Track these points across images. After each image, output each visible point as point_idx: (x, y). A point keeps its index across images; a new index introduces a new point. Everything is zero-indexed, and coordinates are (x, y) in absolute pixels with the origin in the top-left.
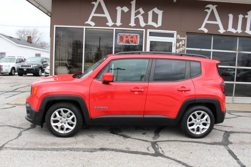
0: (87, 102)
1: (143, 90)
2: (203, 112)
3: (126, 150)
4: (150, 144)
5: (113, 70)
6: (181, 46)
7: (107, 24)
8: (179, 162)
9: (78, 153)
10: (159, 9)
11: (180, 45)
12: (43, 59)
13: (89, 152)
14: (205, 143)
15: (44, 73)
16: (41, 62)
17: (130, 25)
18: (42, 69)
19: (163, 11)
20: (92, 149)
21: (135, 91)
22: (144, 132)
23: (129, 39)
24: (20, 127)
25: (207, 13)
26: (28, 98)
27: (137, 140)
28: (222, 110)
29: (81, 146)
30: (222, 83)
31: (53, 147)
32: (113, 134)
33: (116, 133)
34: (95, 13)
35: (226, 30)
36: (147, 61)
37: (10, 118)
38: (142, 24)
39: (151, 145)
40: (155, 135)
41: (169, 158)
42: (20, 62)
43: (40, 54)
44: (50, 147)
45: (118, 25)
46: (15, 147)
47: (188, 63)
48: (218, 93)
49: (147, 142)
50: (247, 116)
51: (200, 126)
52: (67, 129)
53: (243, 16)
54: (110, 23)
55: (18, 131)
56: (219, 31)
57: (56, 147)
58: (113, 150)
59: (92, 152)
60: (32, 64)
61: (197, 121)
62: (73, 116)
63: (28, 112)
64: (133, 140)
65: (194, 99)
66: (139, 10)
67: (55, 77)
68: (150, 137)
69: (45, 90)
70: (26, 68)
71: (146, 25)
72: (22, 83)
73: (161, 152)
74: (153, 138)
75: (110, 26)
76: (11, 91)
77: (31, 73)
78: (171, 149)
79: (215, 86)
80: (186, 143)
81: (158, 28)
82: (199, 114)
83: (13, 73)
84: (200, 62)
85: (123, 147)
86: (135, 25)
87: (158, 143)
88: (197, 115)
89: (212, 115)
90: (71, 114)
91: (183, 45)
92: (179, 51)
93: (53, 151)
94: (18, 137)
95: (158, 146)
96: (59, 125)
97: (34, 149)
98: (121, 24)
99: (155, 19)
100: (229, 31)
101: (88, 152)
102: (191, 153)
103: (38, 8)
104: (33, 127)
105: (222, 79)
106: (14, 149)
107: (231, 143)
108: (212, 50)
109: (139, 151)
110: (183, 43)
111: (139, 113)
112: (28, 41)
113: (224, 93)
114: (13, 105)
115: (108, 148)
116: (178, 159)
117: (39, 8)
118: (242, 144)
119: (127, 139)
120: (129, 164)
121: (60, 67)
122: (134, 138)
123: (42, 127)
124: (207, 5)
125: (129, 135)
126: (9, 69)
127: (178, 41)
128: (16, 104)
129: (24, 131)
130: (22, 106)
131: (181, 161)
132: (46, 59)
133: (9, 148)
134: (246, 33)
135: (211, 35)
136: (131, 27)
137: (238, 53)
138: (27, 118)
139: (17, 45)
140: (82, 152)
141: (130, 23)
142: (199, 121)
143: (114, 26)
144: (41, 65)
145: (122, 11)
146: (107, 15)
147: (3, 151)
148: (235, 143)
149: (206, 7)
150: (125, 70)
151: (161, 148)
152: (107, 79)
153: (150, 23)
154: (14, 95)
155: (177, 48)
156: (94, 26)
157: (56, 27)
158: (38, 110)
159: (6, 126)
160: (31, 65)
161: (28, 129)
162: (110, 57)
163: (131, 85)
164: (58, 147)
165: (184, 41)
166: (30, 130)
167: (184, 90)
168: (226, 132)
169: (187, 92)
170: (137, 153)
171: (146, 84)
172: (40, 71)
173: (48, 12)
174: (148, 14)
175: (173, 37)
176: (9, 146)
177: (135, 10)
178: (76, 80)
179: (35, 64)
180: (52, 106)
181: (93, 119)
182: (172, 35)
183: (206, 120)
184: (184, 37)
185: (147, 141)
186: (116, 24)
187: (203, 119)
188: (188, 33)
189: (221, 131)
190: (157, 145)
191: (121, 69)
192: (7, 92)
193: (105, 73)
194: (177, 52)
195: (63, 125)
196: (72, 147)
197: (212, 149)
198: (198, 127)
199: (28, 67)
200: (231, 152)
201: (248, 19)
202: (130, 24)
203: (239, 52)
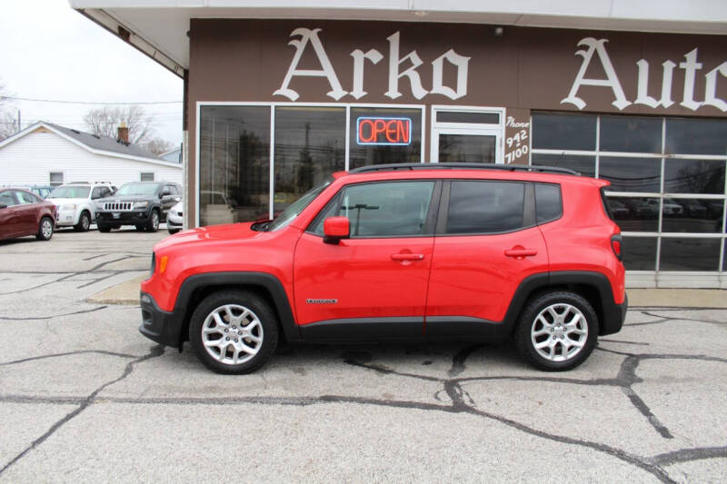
0: (288, 288)
1: (421, 257)
2: (569, 307)
3: (383, 399)
4: (443, 385)
5: (347, 210)
6: (518, 145)
7: (329, 94)
8: (511, 423)
9: (271, 408)
10: (459, 52)
11: (515, 142)
12: (161, 186)
13: (296, 404)
14: (576, 382)
15: (165, 222)
16: (155, 194)
17: (387, 97)
18: (160, 211)
19: (469, 58)
20: (303, 398)
21: (402, 260)
22: (428, 360)
23: (385, 131)
24: (126, 353)
25: (581, 59)
26: (145, 283)
27: (409, 378)
28: (616, 302)
29: (278, 392)
30: (614, 234)
31: (212, 396)
32: (351, 366)
33: (360, 362)
34: (298, 68)
35: (633, 102)
36: (429, 186)
37: (97, 333)
38: (419, 91)
39: (443, 388)
40: (454, 366)
41: (488, 415)
42: (102, 196)
43: (153, 174)
44: (203, 396)
45: (357, 97)
46: (122, 396)
47: (529, 188)
48: (606, 259)
49: (434, 382)
50: (689, 317)
51: (563, 342)
52: (242, 354)
53: (674, 65)
54: (337, 92)
55: (124, 363)
56: (614, 103)
57: (217, 396)
58: (352, 400)
59: (302, 404)
60: (135, 201)
61: (556, 328)
62: (256, 322)
63: (146, 315)
64: (399, 377)
65: (547, 274)
66: (409, 58)
67: (201, 231)
68: (442, 371)
69: (186, 263)
70: (119, 210)
71: (428, 95)
72: (113, 250)
73: (467, 403)
74: (450, 371)
75: (337, 99)
76: (89, 271)
77: (132, 224)
78: (491, 396)
79: (597, 242)
80: (528, 382)
81: (460, 101)
82: (560, 311)
83: (85, 225)
84: (558, 185)
85: (376, 393)
86: (400, 95)
87: (460, 383)
88: (554, 313)
89: (593, 313)
90: (250, 318)
91: (524, 142)
92: (513, 159)
93: (212, 405)
94: (124, 376)
95: (461, 390)
96: (222, 344)
97: (167, 401)
98: (365, 93)
99: (450, 79)
100: (639, 105)
101: (294, 406)
102: (540, 403)
103: (153, 58)
104: (157, 352)
105: (614, 224)
106: (121, 401)
107: (640, 380)
108: (597, 153)
109: (416, 400)
110: (523, 138)
111: (413, 311)
112: (118, 141)
113: (619, 259)
114: (100, 303)
115: (341, 395)
116: (508, 417)
117: (156, 57)
118: (666, 383)
119: (386, 376)
120: (393, 429)
121: (213, 205)
122: (404, 372)
123: (181, 351)
124: (580, 40)
125: (391, 366)
126: (74, 214)
127: (510, 132)
128: (108, 302)
129: (138, 361)
130: (123, 307)
131: (514, 420)
132: (169, 185)
133: (109, 398)
134: (684, 108)
135: (596, 114)
136: (389, 100)
137: (667, 160)
138: (144, 330)
139: (91, 153)
140: (279, 406)
141: (387, 90)
142: (561, 328)
143: (348, 99)
144: (157, 201)
145: (367, 62)
146: (328, 71)
147: (95, 405)
148: (649, 380)
149: (579, 44)
150: (377, 208)
151: (467, 394)
152: (334, 232)
153: (438, 88)
154: (98, 280)
155: (508, 150)
156: (297, 101)
157: (201, 107)
158: (171, 309)
159: (91, 351)
160: (132, 203)
161: (146, 358)
162: (341, 179)
163: (392, 245)
164: (222, 396)
165: (524, 132)
166: (151, 359)
167: (519, 254)
168: (631, 355)
169: (528, 258)
170: (410, 405)
171: (428, 241)
172: (156, 217)
173: (178, 66)
174: (432, 66)
175: (497, 122)
176: (107, 395)
177: (400, 58)
178: (261, 236)
179: (141, 201)
180: (206, 299)
181: (303, 328)
182: (493, 119)
183: (578, 325)
184: (525, 122)
185: (436, 379)
186: (351, 93)
187: (569, 324)
188: (534, 112)
189: (619, 353)
190: (459, 387)
191: (369, 205)
192: (78, 273)
193: (331, 218)
194: (509, 161)
195: (231, 345)
196: (256, 395)
197: (591, 393)
198: (559, 345)
199: (125, 208)
200: (636, 400)
201: (687, 72)
202: (387, 94)
203: (667, 156)
